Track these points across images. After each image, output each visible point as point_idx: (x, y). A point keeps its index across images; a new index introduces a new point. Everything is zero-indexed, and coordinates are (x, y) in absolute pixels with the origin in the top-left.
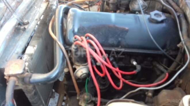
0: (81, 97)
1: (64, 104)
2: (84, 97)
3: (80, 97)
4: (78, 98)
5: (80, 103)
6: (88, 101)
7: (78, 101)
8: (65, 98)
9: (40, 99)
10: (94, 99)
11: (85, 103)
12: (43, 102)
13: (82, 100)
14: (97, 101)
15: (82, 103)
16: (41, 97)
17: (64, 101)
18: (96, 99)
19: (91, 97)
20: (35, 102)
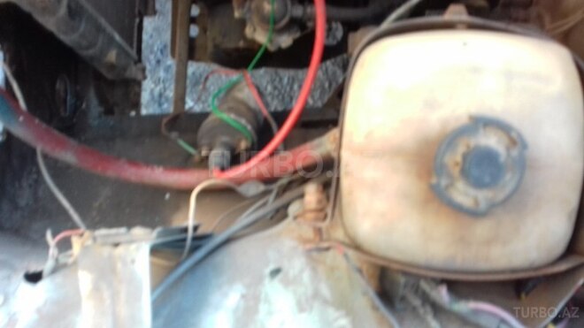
0: (249, 9)
1: (194, 31)
2: (259, 10)
3: (245, 9)
4: (237, 14)
5: (248, 31)
6: (276, 22)
7: (242, 23)
8: (195, 11)
9: (99, 29)
10: (298, 11)
11: (267, 30)
12: (117, 37)
13: (255, 19)
14: (313, 19)
15: (255, 30)
16: (103, 21)
17: (193, 20)
18: (309, 10)
19: (286, 6)
20: (84, 43)
